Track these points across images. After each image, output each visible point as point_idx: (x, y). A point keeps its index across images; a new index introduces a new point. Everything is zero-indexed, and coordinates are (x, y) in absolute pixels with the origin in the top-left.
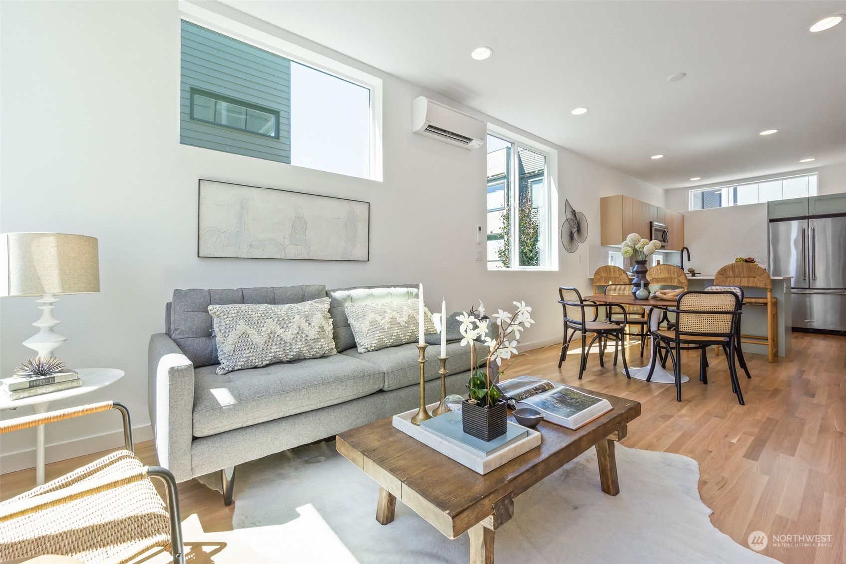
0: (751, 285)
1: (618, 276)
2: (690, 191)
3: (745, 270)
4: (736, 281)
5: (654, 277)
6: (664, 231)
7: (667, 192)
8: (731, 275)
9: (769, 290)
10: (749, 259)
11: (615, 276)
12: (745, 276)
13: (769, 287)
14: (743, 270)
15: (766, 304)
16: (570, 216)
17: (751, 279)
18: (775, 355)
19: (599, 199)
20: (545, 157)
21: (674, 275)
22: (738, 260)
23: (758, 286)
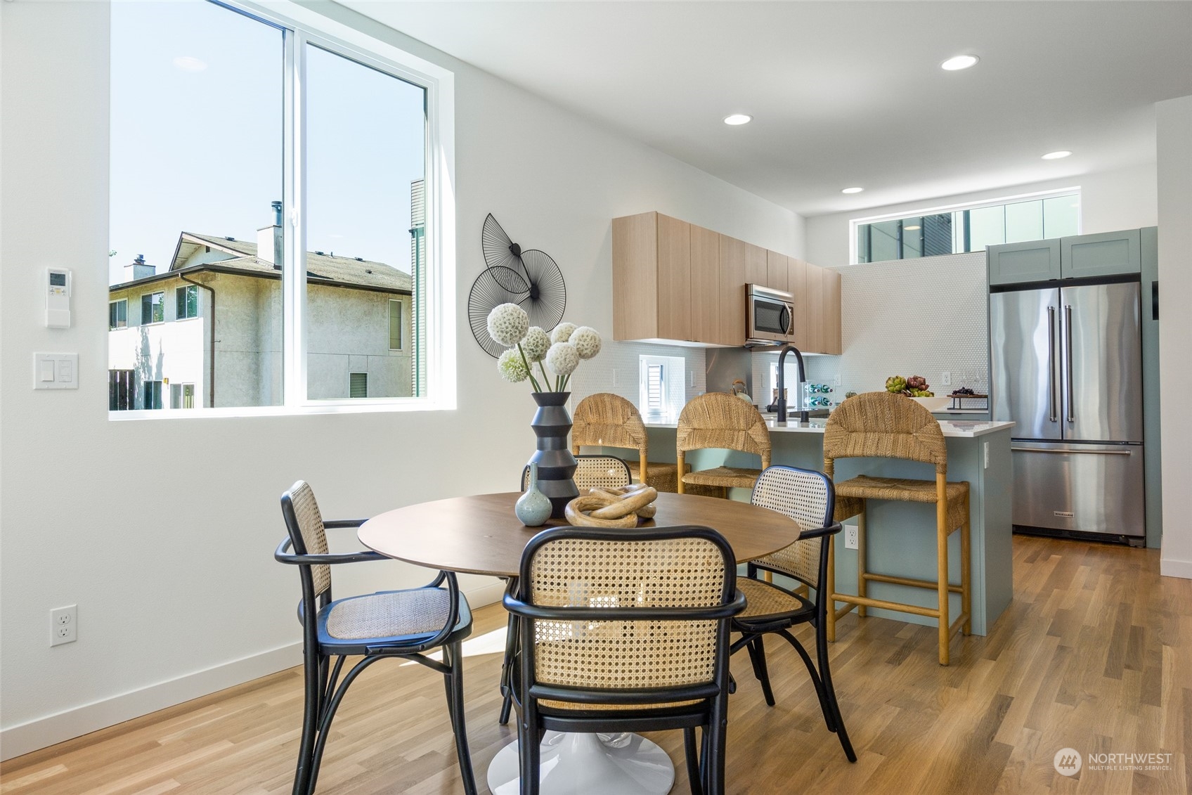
0: (900, 453)
1: (621, 422)
2: (851, 222)
3: (887, 412)
4: (869, 443)
5: (696, 426)
6: (784, 307)
7: (807, 220)
8: (859, 424)
9: (939, 468)
10: (915, 379)
11: (616, 422)
12: (889, 429)
13: (940, 459)
14: (882, 413)
15: (933, 504)
16: (499, 256)
17: (901, 436)
18: (964, 629)
19: (611, 221)
20: (425, 89)
21: (738, 422)
22: (890, 382)
23: (916, 456)
